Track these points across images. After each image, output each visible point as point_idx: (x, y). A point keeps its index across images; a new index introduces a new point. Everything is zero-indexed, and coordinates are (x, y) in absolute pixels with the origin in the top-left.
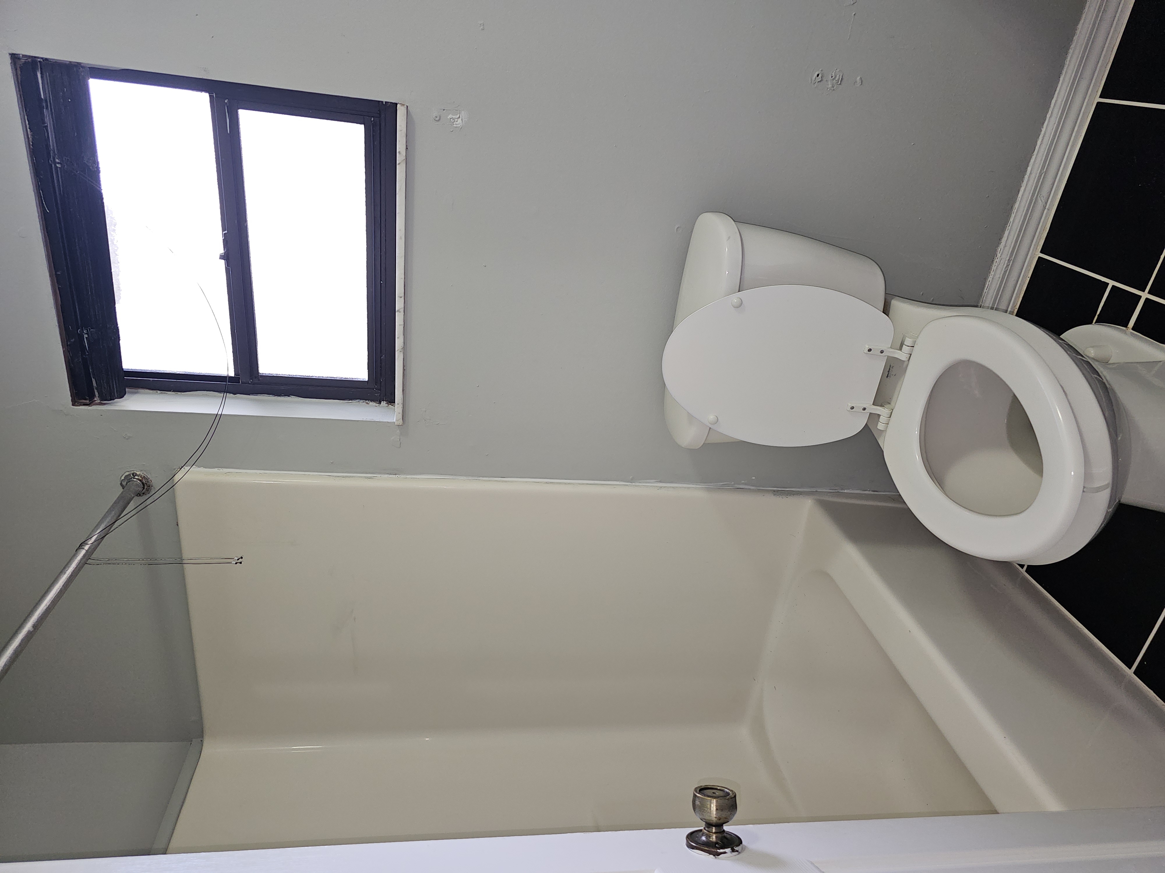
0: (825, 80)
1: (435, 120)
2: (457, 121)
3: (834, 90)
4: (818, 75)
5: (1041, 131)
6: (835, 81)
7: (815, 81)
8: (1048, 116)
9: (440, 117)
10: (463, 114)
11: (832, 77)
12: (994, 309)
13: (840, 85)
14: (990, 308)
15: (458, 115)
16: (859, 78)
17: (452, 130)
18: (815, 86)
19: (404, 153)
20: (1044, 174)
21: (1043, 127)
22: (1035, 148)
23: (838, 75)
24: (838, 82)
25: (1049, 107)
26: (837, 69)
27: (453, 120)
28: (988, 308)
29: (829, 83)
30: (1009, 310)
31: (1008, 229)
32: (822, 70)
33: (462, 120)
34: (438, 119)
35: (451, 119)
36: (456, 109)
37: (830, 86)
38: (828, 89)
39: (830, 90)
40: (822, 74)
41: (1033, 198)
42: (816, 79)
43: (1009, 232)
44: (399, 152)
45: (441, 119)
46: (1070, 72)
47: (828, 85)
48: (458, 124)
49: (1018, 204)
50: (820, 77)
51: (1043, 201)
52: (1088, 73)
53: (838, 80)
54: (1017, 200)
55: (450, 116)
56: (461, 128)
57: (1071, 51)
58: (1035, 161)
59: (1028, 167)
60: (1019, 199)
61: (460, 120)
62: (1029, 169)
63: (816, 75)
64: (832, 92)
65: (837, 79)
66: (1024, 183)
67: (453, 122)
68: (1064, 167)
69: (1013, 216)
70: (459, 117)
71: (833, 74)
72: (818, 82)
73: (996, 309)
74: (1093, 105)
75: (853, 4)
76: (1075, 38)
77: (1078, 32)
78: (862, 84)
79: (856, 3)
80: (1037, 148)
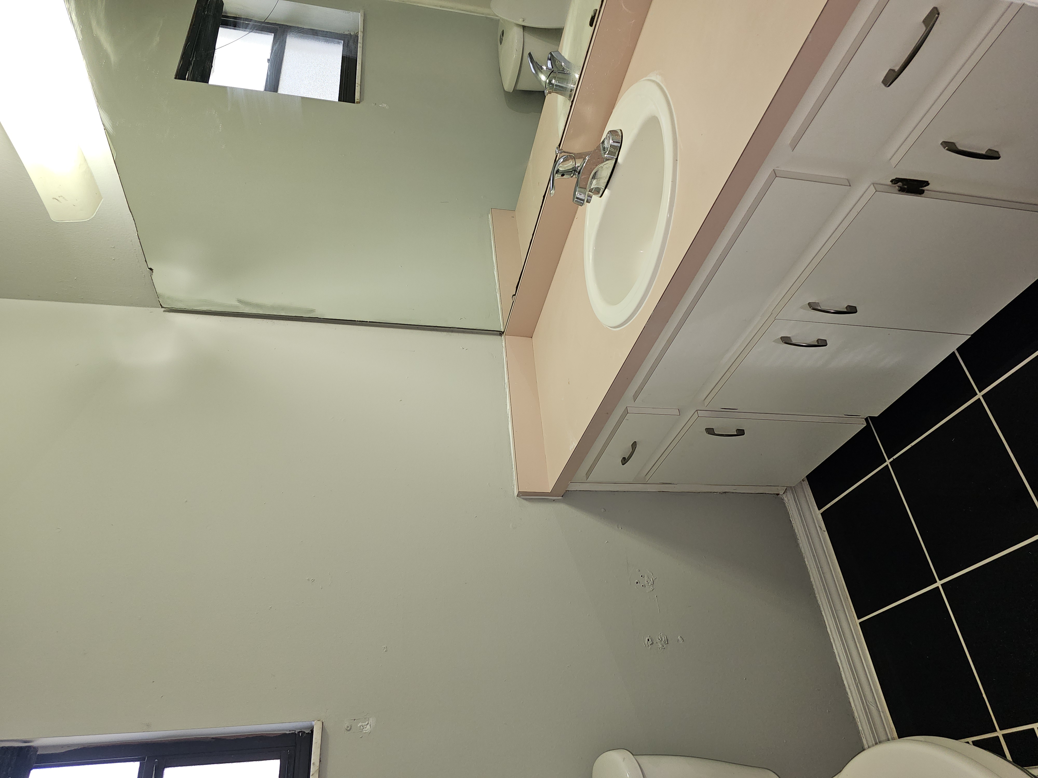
0: (655, 642)
1: (347, 730)
2: (366, 728)
3: (664, 648)
4: (648, 640)
5: (834, 652)
6: (662, 642)
7: (648, 644)
8: (832, 640)
9: (351, 727)
10: (371, 721)
11: (659, 639)
12: (878, 743)
13: (668, 645)
14: (874, 745)
15: (367, 722)
16: (679, 637)
17: (361, 736)
18: (649, 648)
19: (317, 764)
20: (859, 684)
21: (834, 650)
22: (839, 666)
23: (663, 638)
24: (666, 642)
25: (829, 634)
26: (660, 634)
27: (362, 727)
28: (873, 746)
29: (659, 644)
30: (890, 737)
31: (863, 737)
32: (650, 636)
33: (370, 725)
34: (349, 729)
35: (360, 726)
36: (365, 717)
37: (661, 646)
38: (660, 648)
39: (662, 649)
40: (651, 639)
41: (864, 705)
42: (648, 643)
43: (866, 739)
44: (314, 764)
45: (352, 729)
46: (825, 607)
47: (659, 645)
48: (366, 731)
49: (856, 713)
50: (651, 641)
51: (874, 705)
52: (839, 606)
53: (665, 640)
54: (854, 710)
55: (360, 724)
56: (370, 733)
57: (817, 595)
58: (845, 676)
59: (843, 681)
60: (854, 709)
61: (368, 726)
62: (845, 682)
63: (647, 640)
64: (664, 650)
65: (663, 640)
66: (849, 695)
67: (363, 729)
68: (870, 675)
69: (859, 724)
70: (368, 724)
71: (659, 638)
72: (651, 644)
73: (880, 742)
74: (858, 626)
75: (652, 590)
76: (814, 587)
77: (813, 583)
78: (683, 641)
79: (654, 590)
80: (840, 665)
